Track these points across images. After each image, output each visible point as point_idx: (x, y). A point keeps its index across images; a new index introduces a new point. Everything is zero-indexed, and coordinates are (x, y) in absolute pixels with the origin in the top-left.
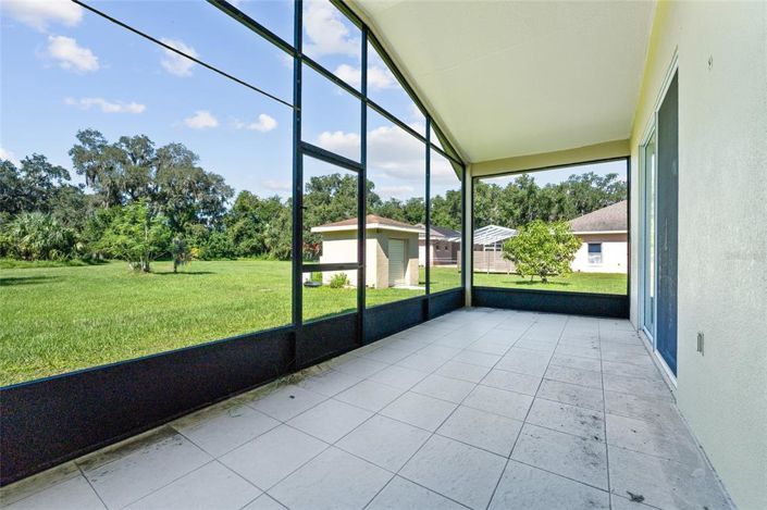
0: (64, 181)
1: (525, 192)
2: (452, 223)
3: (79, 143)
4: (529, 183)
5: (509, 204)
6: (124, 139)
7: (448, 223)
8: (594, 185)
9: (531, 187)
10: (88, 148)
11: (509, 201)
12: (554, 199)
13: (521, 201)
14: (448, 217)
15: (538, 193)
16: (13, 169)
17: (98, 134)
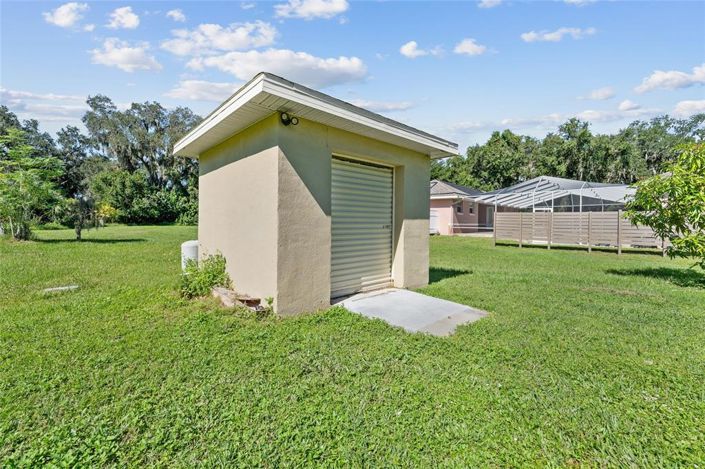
0: (95, 151)
1: (574, 142)
2: (475, 184)
3: (91, 109)
4: (579, 132)
5: (550, 160)
6: (135, 106)
7: (471, 184)
8: (671, 131)
9: (583, 134)
10: (98, 114)
11: (551, 154)
12: (613, 150)
13: (568, 154)
14: (470, 178)
15: (593, 143)
16: (51, 141)
17: (108, 100)
